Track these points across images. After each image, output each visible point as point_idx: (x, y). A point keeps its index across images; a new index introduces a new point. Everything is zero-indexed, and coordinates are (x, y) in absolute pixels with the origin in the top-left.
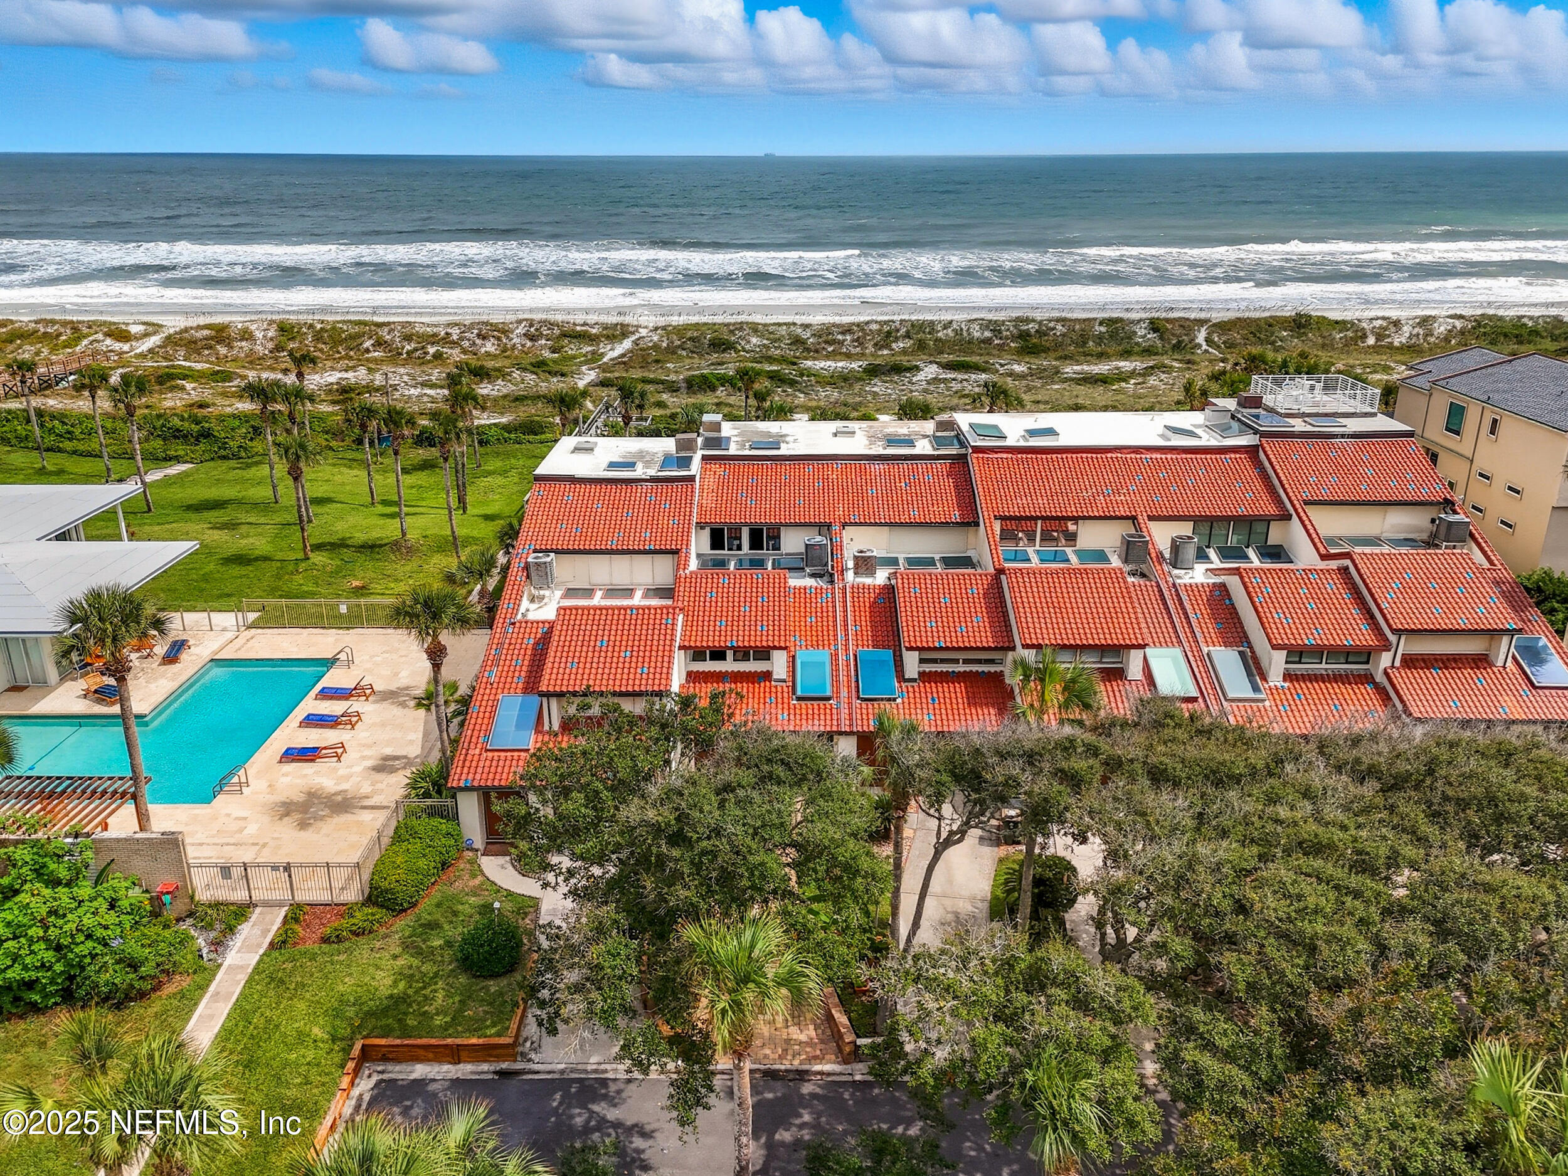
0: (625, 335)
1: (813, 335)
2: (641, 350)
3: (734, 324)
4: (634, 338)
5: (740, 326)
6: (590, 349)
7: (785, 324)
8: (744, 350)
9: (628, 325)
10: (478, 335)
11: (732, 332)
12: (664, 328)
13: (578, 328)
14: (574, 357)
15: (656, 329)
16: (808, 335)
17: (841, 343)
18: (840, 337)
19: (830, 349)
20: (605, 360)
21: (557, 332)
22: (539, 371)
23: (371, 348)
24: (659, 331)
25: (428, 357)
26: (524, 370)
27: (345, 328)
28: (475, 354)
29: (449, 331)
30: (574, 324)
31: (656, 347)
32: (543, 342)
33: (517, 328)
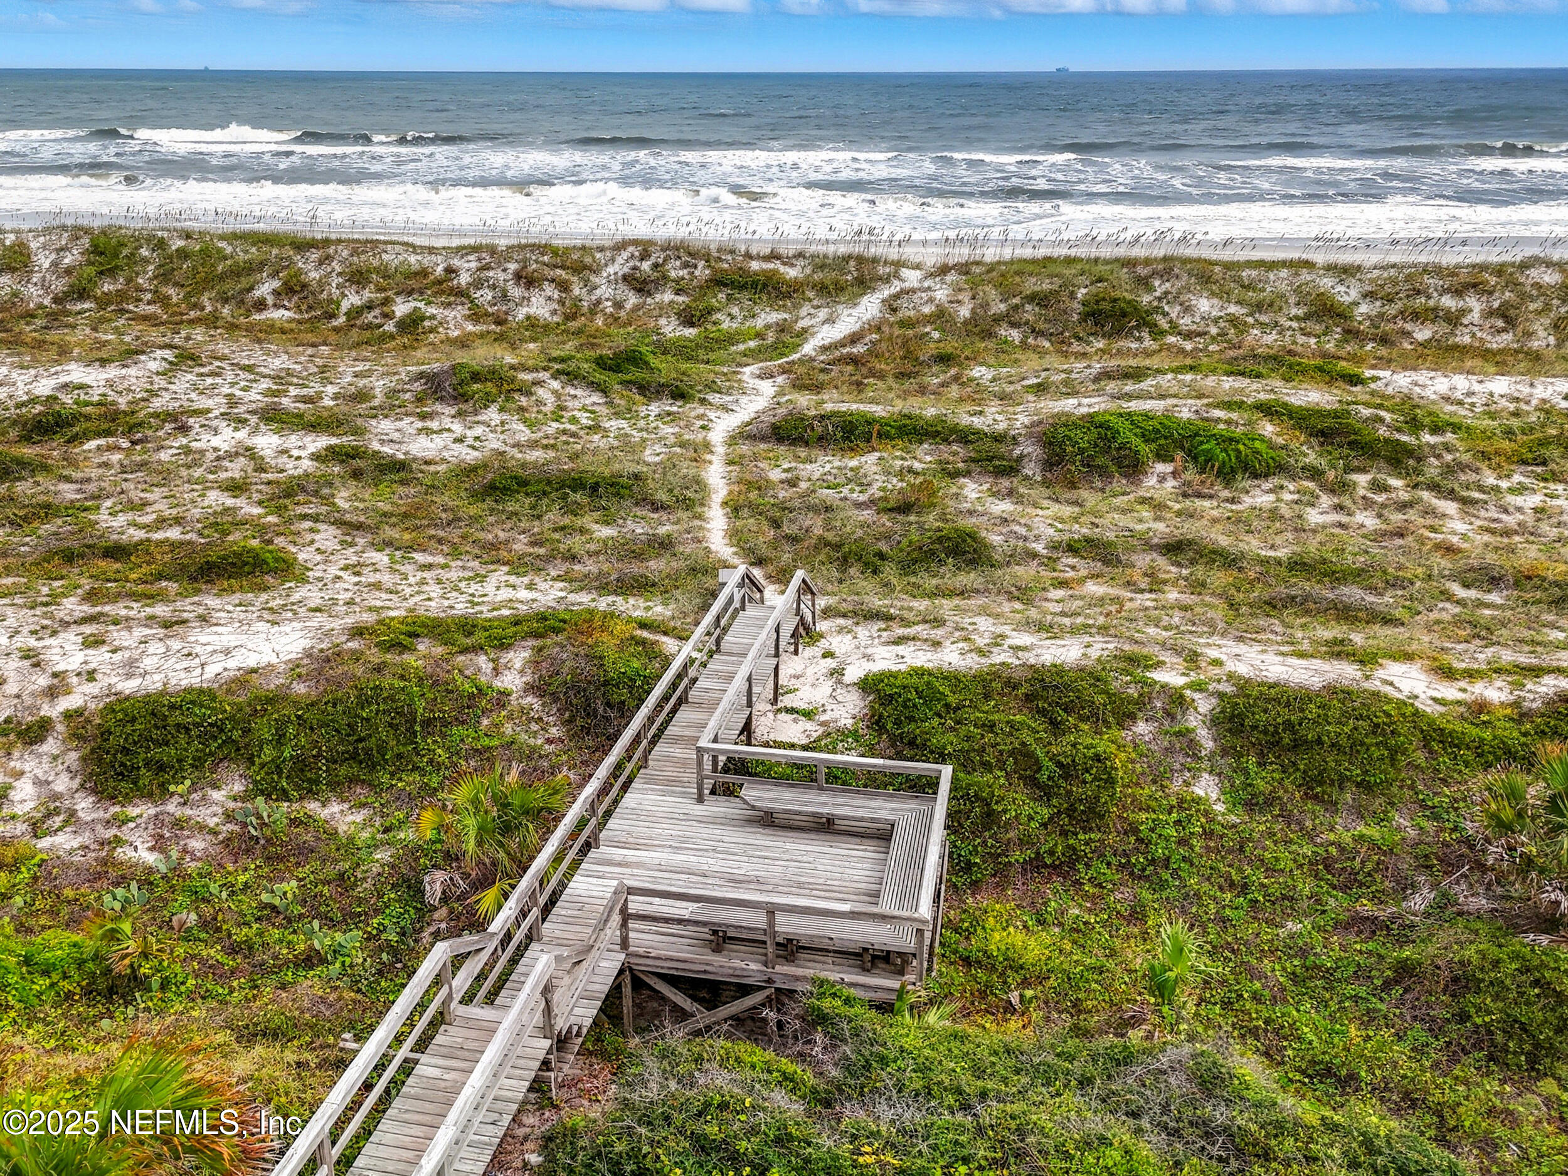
0: (864, 284)
1: (1369, 295)
2: (906, 324)
3: (1147, 262)
4: (886, 292)
5: (1167, 267)
6: (774, 317)
7: (1284, 264)
8: (1174, 329)
9: (875, 260)
10: (518, 276)
11: (1144, 283)
12: (964, 268)
13: (755, 265)
14: (731, 339)
15: (944, 270)
16: (1354, 294)
17: (1454, 319)
18: (1448, 302)
19: (1423, 334)
20: (808, 349)
21: (702, 272)
22: (612, 380)
23: (270, 300)
24: (951, 277)
25: (390, 327)
26: (571, 377)
27: (229, 250)
28: (499, 323)
29: (456, 262)
30: (748, 256)
31: (941, 317)
32: (668, 296)
33: (613, 260)
